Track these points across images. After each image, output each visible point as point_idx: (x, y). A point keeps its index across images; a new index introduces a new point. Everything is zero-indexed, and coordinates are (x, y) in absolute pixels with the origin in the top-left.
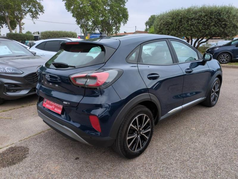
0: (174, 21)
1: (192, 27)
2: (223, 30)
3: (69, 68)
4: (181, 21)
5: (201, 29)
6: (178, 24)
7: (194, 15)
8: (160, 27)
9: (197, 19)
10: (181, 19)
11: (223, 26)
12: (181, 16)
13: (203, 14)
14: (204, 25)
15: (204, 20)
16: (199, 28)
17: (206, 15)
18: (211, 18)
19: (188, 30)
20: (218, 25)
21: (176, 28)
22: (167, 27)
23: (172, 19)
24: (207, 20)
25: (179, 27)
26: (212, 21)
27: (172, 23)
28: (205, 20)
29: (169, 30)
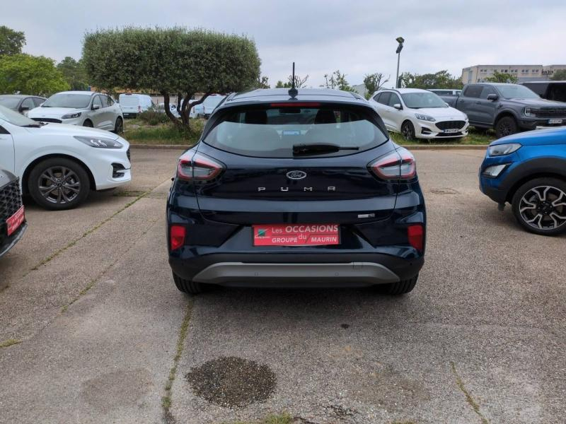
0: (144, 53)
1: (186, 71)
2: (238, 81)
3: (341, 153)
4: (159, 56)
5: (203, 76)
6: (155, 61)
7: (185, 48)
8: (108, 65)
9: (193, 56)
10: (161, 51)
11: (239, 73)
12: (159, 45)
13: (204, 47)
14: (207, 68)
15: (207, 59)
16: (199, 75)
17: (209, 50)
18: (218, 56)
19: (179, 77)
20: (231, 71)
21: (151, 72)
22: (128, 65)
23: (140, 50)
24: (213, 60)
25: (157, 68)
26: (220, 62)
27: (139, 59)
28: (210, 58)
29: (133, 73)
